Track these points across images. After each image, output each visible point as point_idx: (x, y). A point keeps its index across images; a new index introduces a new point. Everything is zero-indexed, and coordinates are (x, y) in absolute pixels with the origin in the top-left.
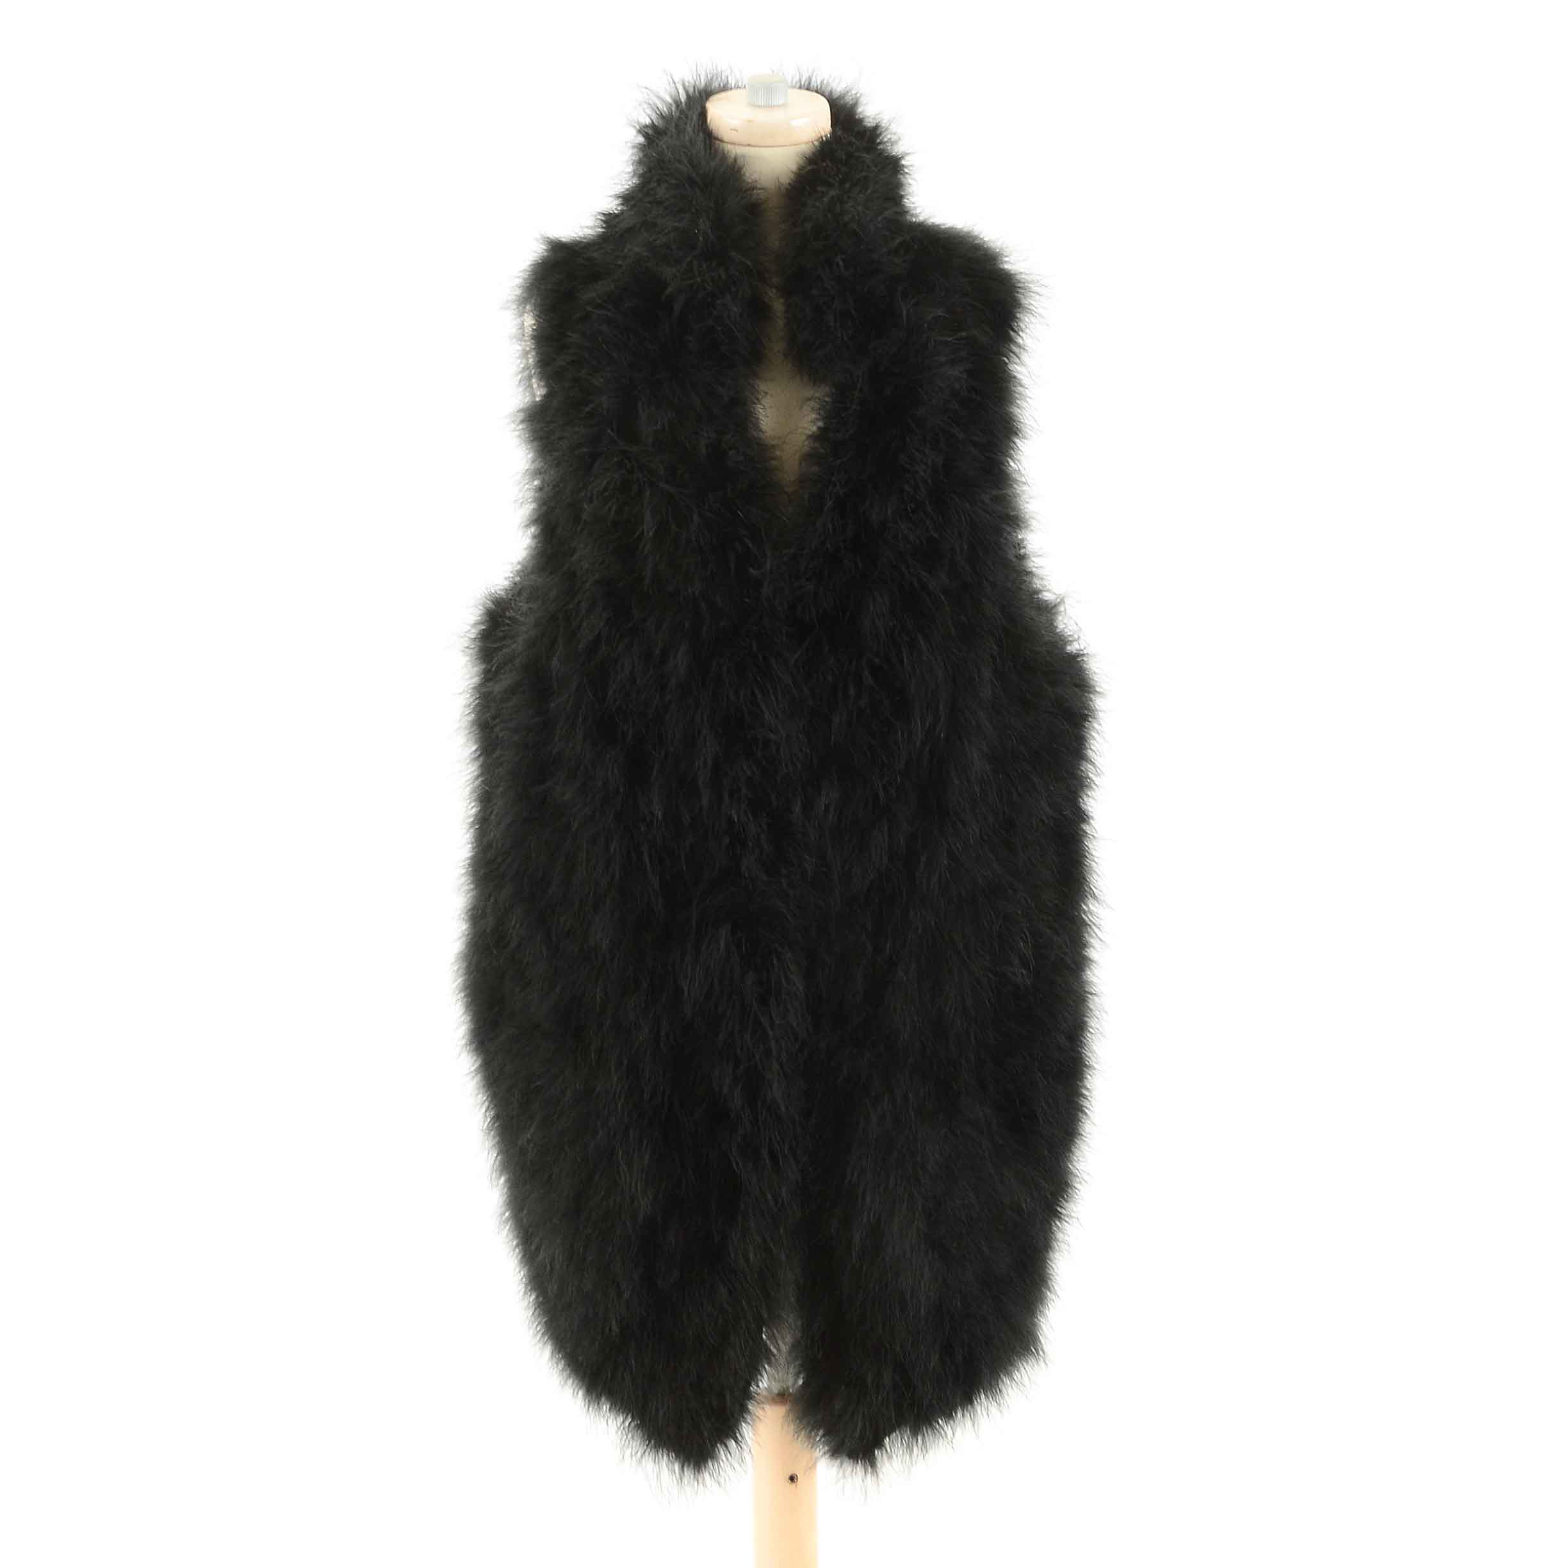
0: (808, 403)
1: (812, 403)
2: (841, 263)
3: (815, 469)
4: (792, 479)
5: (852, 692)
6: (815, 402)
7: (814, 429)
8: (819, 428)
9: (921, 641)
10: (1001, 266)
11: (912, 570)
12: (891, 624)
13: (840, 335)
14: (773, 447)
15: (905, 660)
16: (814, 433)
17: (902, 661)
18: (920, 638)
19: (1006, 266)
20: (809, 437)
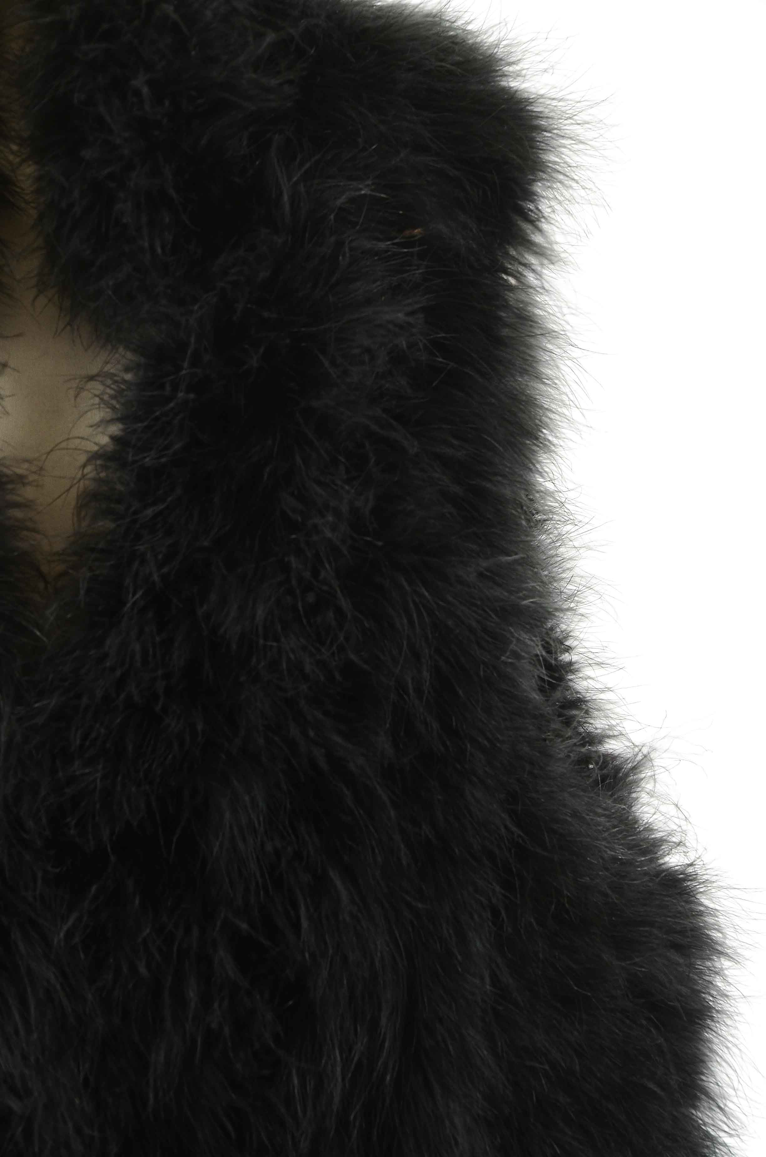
0: (91, 384)
1: (97, 387)
2: (145, 90)
3: (106, 524)
4: (59, 545)
5: (192, 994)
6: (103, 383)
7: (104, 440)
8: (113, 438)
9: (338, 883)
10: (504, 84)
11: (312, 734)
12: (269, 847)
13: (146, 245)
14: (21, 479)
15: (305, 924)
16: (102, 447)
17: (296, 927)
18: (334, 875)
19: (514, 84)
20: (94, 457)
